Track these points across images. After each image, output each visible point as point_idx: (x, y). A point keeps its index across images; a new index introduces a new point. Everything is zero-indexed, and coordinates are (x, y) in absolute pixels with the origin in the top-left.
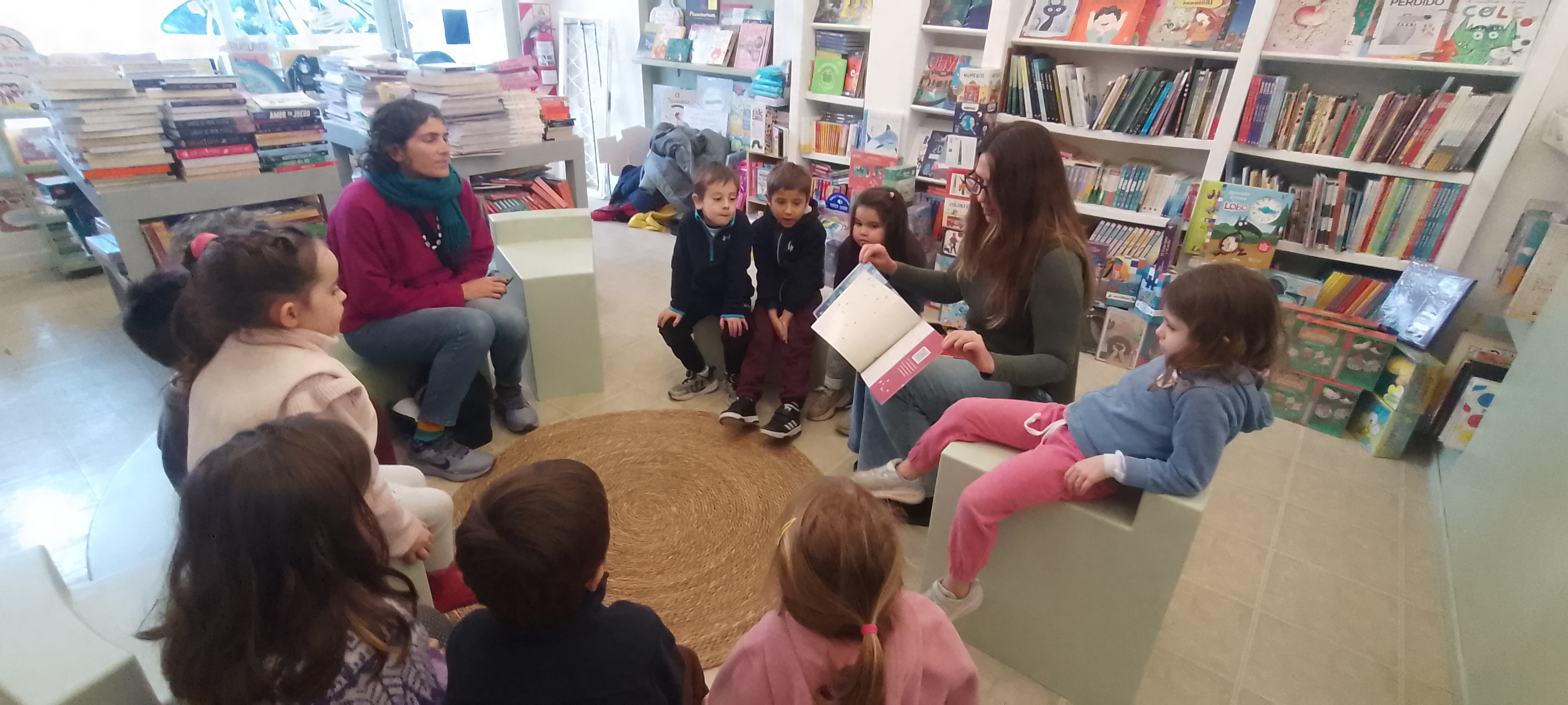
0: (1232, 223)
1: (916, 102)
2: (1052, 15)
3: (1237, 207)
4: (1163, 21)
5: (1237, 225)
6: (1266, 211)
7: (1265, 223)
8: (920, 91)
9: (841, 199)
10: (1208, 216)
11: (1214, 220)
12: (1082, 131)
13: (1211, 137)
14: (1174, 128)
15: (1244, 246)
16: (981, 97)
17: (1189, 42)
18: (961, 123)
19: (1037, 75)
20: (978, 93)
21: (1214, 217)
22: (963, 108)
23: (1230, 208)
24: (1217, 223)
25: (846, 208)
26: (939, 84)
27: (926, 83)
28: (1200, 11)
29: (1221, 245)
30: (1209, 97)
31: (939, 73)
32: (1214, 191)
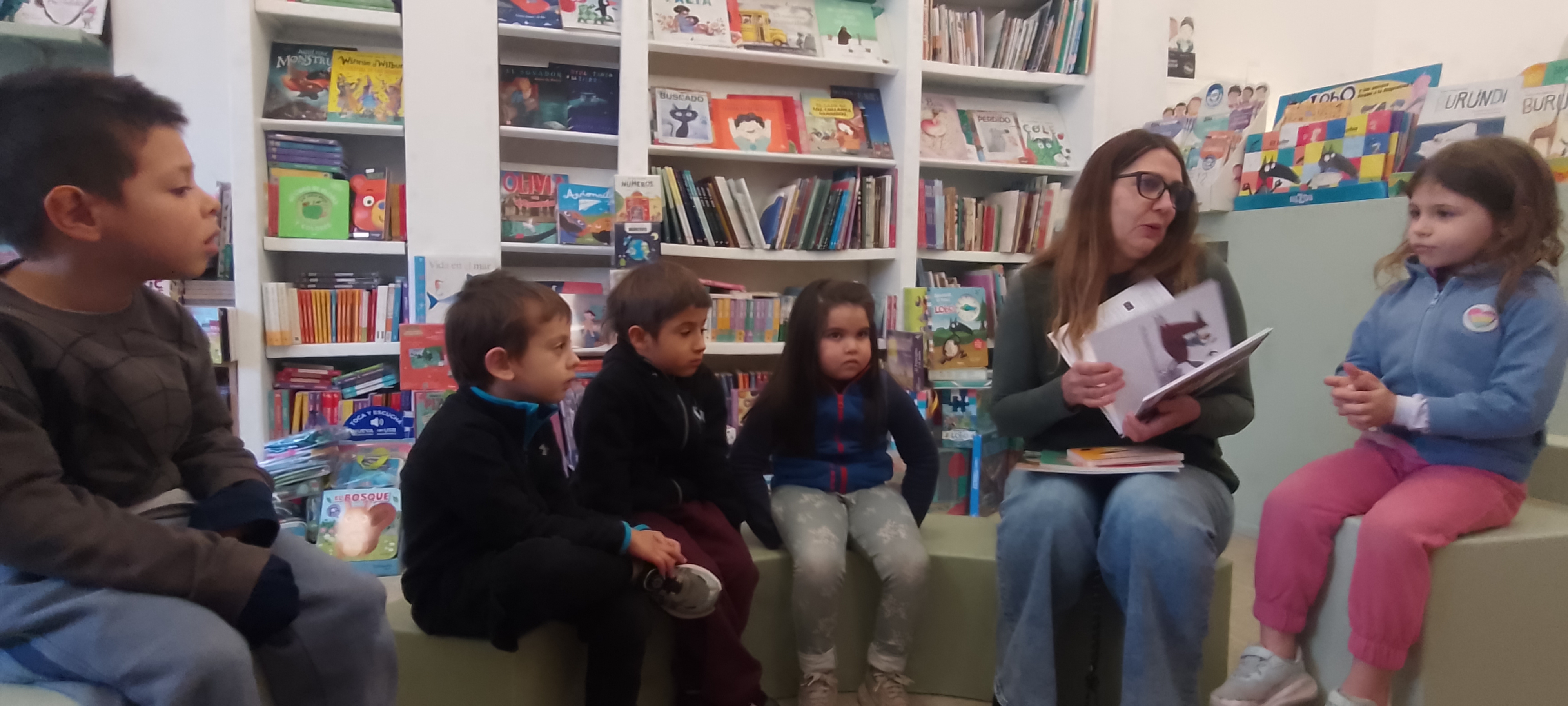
0: (947, 327)
1: (503, 239)
2: (685, 121)
3: (945, 309)
4: (810, 131)
5: (951, 328)
6: (967, 308)
7: (971, 320)
8: (506, 223)
9: (379, 417)
10: (922, 324)
11: (930, 327)
12: (761, 254)
13: (893, 245)
14: (857, 239)
15: (963, 347)
16: (652, 212)
17: (844, 150)
18: (628, 251)
19: (692, 189)
20: (647, 207)
21: (930, 323)
22: (627, 230)
23: (940, 312)
24: (934, 329)
25: (394, 430)
26: (534, 212)
27: (510, 211)
28: (839, 121)
29: (944, 352)
30: (880, 205)
31: (528, 198)
32: (919, 298)
